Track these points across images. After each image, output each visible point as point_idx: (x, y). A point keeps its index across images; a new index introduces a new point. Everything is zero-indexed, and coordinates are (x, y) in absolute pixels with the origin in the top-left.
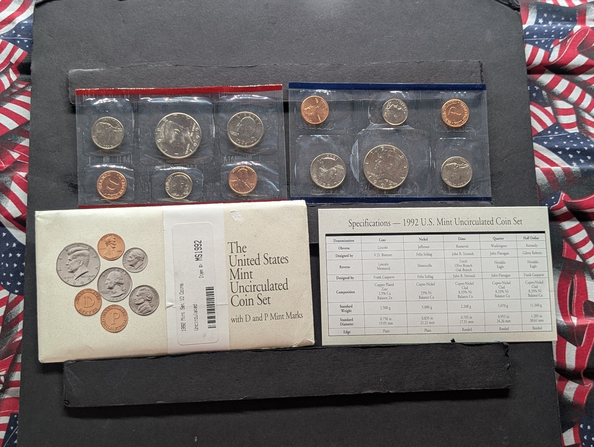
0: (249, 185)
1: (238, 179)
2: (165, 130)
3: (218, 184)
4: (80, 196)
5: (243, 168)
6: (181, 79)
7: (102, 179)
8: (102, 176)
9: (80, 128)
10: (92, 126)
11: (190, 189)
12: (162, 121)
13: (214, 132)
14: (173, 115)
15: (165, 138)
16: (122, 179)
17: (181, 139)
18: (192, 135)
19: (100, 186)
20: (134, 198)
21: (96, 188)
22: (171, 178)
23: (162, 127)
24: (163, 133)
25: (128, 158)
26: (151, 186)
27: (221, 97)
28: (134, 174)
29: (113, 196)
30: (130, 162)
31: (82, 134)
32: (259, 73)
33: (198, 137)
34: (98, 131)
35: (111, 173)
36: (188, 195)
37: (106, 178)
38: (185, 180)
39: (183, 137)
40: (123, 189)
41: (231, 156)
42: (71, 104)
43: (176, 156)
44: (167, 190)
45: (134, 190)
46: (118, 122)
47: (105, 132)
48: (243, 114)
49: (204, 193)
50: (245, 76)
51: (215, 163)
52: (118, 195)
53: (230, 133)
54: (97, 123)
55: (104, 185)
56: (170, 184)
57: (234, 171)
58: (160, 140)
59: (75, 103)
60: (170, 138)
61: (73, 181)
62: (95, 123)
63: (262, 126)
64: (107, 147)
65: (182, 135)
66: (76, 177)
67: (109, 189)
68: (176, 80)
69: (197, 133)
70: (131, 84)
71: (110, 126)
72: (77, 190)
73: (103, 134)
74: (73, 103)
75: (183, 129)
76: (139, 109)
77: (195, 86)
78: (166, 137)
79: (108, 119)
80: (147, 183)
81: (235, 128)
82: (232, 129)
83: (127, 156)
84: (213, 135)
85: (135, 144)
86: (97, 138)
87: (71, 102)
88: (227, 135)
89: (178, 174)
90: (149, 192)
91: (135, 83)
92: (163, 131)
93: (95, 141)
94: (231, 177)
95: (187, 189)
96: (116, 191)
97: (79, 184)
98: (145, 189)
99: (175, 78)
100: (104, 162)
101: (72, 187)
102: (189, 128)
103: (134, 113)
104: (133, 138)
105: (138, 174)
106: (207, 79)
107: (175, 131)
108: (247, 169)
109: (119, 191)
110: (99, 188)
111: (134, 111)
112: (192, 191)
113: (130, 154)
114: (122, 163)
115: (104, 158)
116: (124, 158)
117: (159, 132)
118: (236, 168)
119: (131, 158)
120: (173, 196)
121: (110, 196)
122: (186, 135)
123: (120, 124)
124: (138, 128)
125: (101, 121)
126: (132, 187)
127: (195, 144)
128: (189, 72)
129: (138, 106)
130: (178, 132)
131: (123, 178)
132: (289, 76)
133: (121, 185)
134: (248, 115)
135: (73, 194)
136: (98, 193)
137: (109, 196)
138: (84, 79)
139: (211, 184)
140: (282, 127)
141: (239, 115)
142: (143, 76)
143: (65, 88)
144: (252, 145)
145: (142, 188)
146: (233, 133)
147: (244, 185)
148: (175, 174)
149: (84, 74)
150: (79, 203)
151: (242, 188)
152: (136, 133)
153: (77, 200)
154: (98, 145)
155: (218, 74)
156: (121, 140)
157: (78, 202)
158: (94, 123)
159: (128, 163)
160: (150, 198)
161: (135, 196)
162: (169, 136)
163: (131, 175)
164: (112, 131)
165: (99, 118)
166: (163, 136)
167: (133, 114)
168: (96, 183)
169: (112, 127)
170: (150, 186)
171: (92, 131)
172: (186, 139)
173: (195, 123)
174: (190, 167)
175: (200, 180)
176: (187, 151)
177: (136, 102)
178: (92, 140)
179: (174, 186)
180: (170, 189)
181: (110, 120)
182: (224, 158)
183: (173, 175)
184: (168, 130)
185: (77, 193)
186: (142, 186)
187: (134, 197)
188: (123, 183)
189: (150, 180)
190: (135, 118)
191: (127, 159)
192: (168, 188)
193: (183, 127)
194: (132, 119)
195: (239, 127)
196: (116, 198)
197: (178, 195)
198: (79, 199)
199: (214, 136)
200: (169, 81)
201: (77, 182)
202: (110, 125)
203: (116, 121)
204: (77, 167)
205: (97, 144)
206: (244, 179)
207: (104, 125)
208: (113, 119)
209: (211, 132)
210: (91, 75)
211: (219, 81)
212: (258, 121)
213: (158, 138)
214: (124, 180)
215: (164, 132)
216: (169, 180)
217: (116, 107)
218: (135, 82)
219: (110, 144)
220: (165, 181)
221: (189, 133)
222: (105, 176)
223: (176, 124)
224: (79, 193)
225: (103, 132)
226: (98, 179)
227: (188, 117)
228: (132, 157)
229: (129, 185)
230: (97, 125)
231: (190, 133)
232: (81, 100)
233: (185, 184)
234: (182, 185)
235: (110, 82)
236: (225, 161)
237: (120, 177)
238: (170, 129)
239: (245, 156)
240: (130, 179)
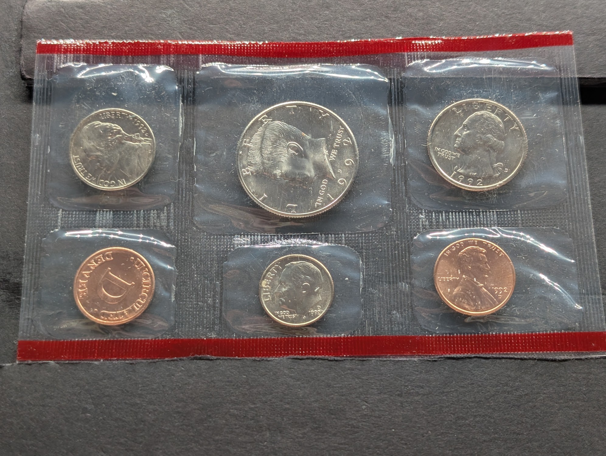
0: (492, 292)
1: (462, 273)
2: (262, 142)
3: (404, 286)
4: (25, 315)
5: (473, 244)
6: (305, 23)
7: (88, 269)
8: (89, 262)
9: (41, 135)
10: (72, 130)
11: (326, 301)
12: (257, 121)
13: (392, 150)
14: (284, 107)
15: (263, 163)
16: (143, 269)
17: (304, 168)
18: (332, 157)
19: (82, 288)
20: (173, 323)
21: (71, 293)
22: (277, 269)
23: (256, 138)
24: (257, 153)
25: (163, 216)
26: (222, 289)
27: (408, 63)
28: (177, 258)
29: (116, 315)
30: (168, 226)
31: (45, 149)
32: (505, 9)
33: (349, 161)
34: (87, 144)
35: (115, 255)
36: (320, 315)
37: (100, 265)
38: (313, 275)
39: (311, 162)
40: (143, 297)
41: (439, 212)
42: (23, 78)
43: (289, 209)
44: (263, 301)
45: (173, 299)
46: (142, 122)
47: (107, 146)
48: (469, 104)
49: (365, 311)
50: (469, 17)
51: (397, 232)
52: (130, 312)
53: (436, 153)
54: (86, 123)
55: (93, 286)
56: (272, 285)
57: (449, 252)
58: (249, 168)
59: (33, 75)
60: (276, 164)
61: (9, 273)
62: (82, 122)
63: (522, 135)
64: (109, 185)
65: (306, 157)
66: (20, 262)
67: (104, 294)
68: (294, 25)
69: (347, 152)
70: (180, 33)
71: (119, 132)
72: (19, 299)
73: (101, 151)
74: (28, 77)
75: (311, 142)
76: (198, 91)
77: (341, 37)
78: (266, 161)
79: (115, 114)
80: (212, 280)
81: (449, 138)
82: (441, 143)
83: (160, 209)
84: (389, 158)
85: (183, 180)
86: (83, 161)
87: (24, 73)
88: (428, 157)
89: (296, 259)
90: (214, 307)
91: (189, 31)
92: (258, 146)
93: (78, 169)
94: (440, 268)
95: (320, 298)
96: (124, 303)
97: (25, 281)
98: (203, 297)
99: (291, 21)
100: (97, 224)
101: (7, 288)
102: (327, 141)
103: (183, 102)
104: (177, 164)
105: (187, 256)
106: (373, 23)
107: (289, 147)
108: (485, 246)
109: (132, 303)
110: (78, 293)
111: (183, 97)
112: (331, 306)
113: (168, 206)
114: (144, 226)
115: (98, 214)
116: (153, 214)
117: (249, 148)
118: (455, 245)
119: (172, 215)
120: (281, 319)
121: (108, 315)
122: (318, 157)
123: (145, 126)
124: (192, 137)
125: (97, 117)
126: (170, 293)
127: (341, 181)
128: (327, 7)
129: (194, 84)
130: (297, 150)
131: (147, 267)
132: (582, 17)
133: (139, 286)
134: (483, 106)
135: (7, 310)
136: (76, 307)
137: (104, 314)
138: (62, 20)
139: (386, 286)
140: (577, 139)
141: (458, 107)
142: (212, 14)
143: (13, 45)
144: (497, 184)
145: (197, 295)
146: (444, 153)
147: (477, 290)
148: (286, 259)
149: (62, 10)
150: (20, 333)
151: (474, 301)
152: (186, 151)
153: (17, 325)
154: (85, 180)
155: (401, 12)
156: (146, 167)
157: (18, 330)
158: (79, 121)
159: (161, 227)
160: (217, 322)
161: (176, 315)
162: (274, 159)
163: (166, 259)
164: (123, 144)
165: (92, 111)
166: (258, 159)
167: (181, 104)
168: (73, 280)
169: (122, 134)
170: (218, 289)
171: (72, 144)
172: (320, 168)
173: (343, 126)
174: (327, 241)
175: (354, 274)
176: (320, 199)
177: (191, 73)
178: (70, 166)
179: (284, 290)
180: (273, 299)
181: (121, 115)
182: (419, 219)
183: (281, 261)
184: (270, 143)
185: (19, 305)
186: (196, 290)
187: (172, 318)
188: (144, 281)
189: (220, 274)
190: (186, 114)
191: (158, 217)
192: (266, 296)
193: (309, 137)
194: (178, 116)
195: (459, 137)
196: (124, 320)
197: (294, 316)
198: (21, 321)
199: (391, 160)
200: (275, 26)
201: (21, 278)
202: (119, 128)
203: (136, 118)
204: (24, 236)
205: (81, 176)
206: (479, 272)
207: (105, 129)
208: (129, 114)
209: (384, 150)
210: (81, 10)
211: (403, 28)
212: (512, 122)
213: (245, 163)
214: (149, 272)
215: (261, 149)
216: (270, 275)
217: (137, 85)
218: (191, 29)
219: (116, 177)
220: (260, 277)
221: (326, 152)
222: (96, 262)
223: (294, 128)
224: (23, 305)
225: (99, 145)
226: (77, 267)
227: (325, 112)
228: (172, 211)
229: (161, 287)
230: (86, 127)
231: (330, 153)
232: (50, 66)
233: (313, 285)
234: (305, 288)
235: (127, 28)
236: (424, 227)
237: (138, 263)
238: (276, 142)
239: (478, 215)
240: (164, 270)
